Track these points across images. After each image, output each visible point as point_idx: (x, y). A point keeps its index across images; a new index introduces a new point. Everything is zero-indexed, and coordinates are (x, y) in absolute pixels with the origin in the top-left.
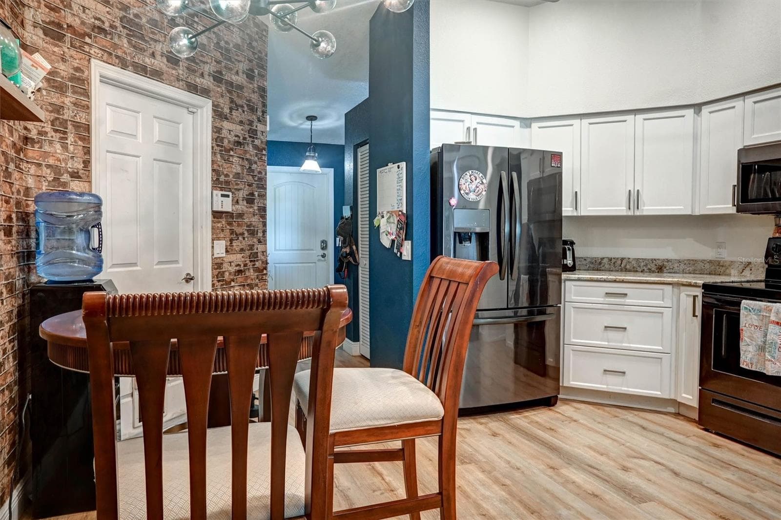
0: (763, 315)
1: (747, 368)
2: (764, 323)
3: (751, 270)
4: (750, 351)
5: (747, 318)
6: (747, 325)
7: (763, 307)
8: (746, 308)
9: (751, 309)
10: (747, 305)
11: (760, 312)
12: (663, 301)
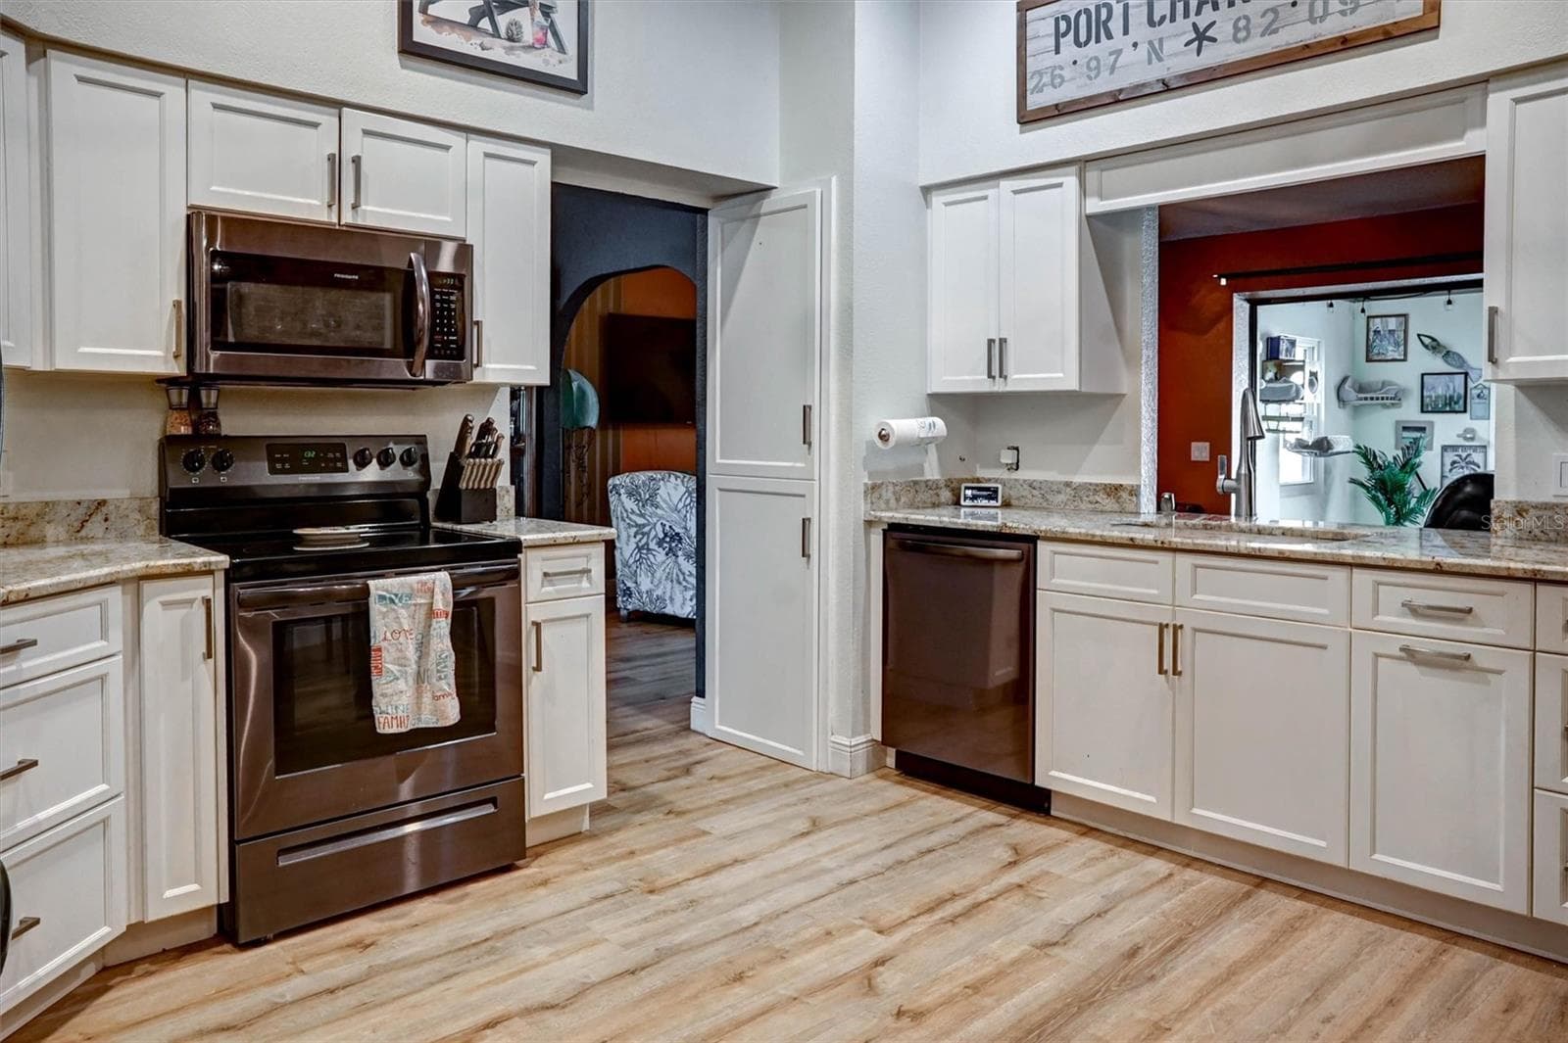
0: (415, 605)
1: (404, 730)
2: (417, 621)
3: (106, 520)
4: (402, 692)
5: (386, 620)
6: (388, 634)
7: (415, 586)
8: (382, 598)
9: (393, 597)
10: (383, 591)
11: (410, 599)
12: (107, 640)
